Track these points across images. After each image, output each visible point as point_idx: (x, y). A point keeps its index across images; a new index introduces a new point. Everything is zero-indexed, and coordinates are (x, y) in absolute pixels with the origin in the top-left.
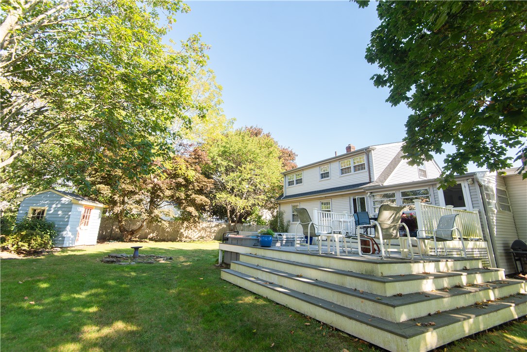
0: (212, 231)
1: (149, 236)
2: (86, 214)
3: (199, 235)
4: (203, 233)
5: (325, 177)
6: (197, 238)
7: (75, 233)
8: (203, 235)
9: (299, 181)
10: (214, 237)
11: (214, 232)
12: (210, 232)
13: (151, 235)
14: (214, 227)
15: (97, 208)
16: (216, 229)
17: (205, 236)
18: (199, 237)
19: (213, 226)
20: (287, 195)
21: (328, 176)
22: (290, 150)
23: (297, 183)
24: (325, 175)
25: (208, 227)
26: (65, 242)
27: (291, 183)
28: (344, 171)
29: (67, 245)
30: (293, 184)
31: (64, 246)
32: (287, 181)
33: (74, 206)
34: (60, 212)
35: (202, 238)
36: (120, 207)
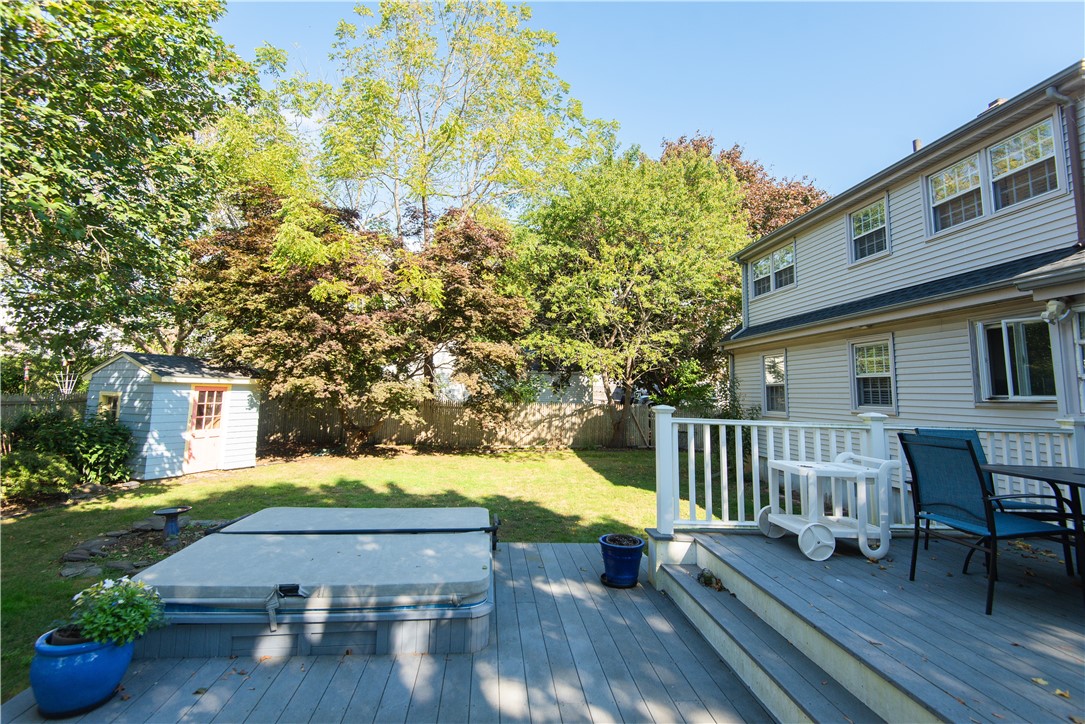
0: (567, 426)
1: (418, 438)
2: (206, 403)
3: (534, 434)
4: (542, 431)
5: (871, 252)
6: (529, 443)
7: (179, 447)
8: (543, 435)
9: (785, 277)
10: (571, 441)
11: (571, 429)
12: (562, 428)
13: (423, 434)
14: (572, 415)
15: (236, 387)
16: (575, 419)
17: (549, 437)
18: (534, 440)
19: (568, 412)
20: (752, 324)
21: (881, 247)
22: (806, 184)
23: (779, 284)
24: (869, 244)
25: (556, 416)
26: (147, 469)
27: (761, 286)
28: (948, 214)
29: (157, 474)
30: (769, 289)
31: (147, 477)
32: (751, 280)
33: (156, 389)
34: (137, 403)
35: (543, 441)
36: (285, 381)
